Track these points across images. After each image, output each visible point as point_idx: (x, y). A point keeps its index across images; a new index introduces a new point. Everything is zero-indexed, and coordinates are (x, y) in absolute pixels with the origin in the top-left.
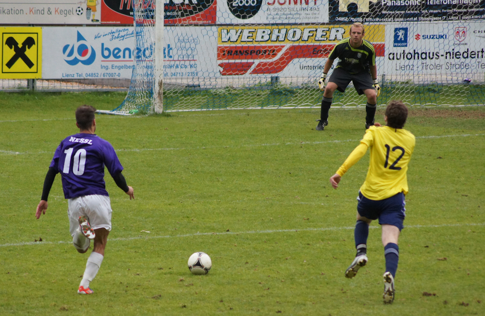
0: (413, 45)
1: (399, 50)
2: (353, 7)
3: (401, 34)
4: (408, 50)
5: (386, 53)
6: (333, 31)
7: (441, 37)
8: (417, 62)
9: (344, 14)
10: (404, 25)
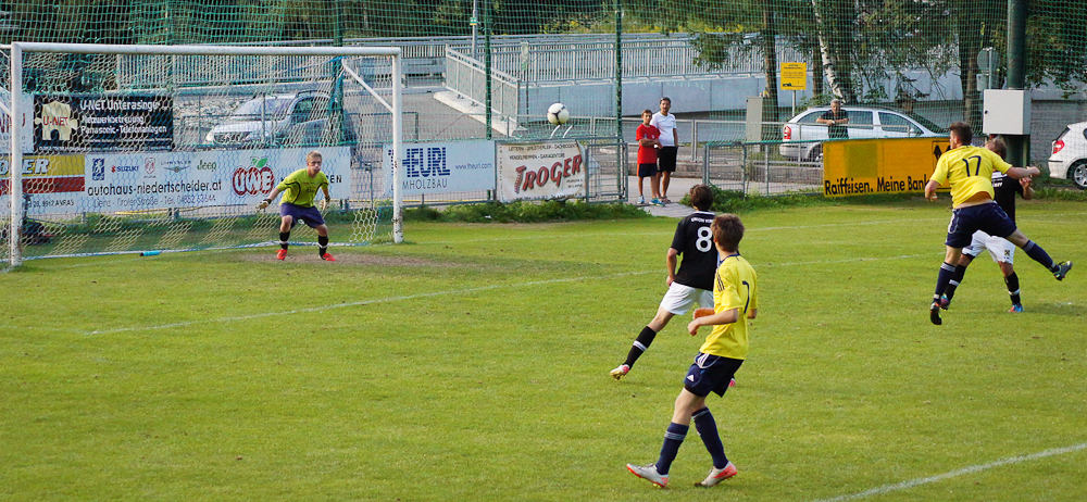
0: (110, 178)
1: (97, 184)
2: (55, 134)
3: (98, 164)
4: (105, 184)
5: (86, 190)
6: (39, 161)
7: (134, 169)
8: (113, 198)
9: (48, 143)
10: (101, 156)
